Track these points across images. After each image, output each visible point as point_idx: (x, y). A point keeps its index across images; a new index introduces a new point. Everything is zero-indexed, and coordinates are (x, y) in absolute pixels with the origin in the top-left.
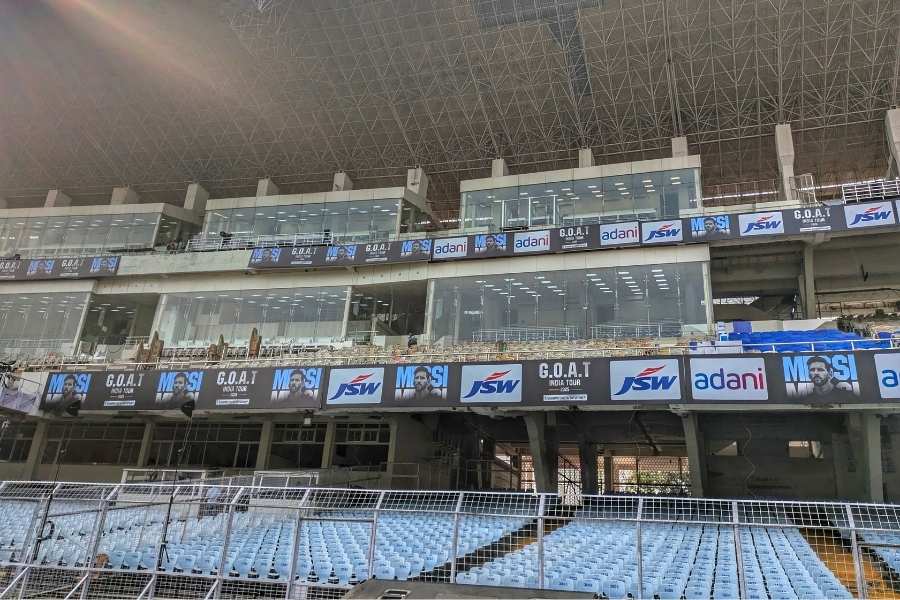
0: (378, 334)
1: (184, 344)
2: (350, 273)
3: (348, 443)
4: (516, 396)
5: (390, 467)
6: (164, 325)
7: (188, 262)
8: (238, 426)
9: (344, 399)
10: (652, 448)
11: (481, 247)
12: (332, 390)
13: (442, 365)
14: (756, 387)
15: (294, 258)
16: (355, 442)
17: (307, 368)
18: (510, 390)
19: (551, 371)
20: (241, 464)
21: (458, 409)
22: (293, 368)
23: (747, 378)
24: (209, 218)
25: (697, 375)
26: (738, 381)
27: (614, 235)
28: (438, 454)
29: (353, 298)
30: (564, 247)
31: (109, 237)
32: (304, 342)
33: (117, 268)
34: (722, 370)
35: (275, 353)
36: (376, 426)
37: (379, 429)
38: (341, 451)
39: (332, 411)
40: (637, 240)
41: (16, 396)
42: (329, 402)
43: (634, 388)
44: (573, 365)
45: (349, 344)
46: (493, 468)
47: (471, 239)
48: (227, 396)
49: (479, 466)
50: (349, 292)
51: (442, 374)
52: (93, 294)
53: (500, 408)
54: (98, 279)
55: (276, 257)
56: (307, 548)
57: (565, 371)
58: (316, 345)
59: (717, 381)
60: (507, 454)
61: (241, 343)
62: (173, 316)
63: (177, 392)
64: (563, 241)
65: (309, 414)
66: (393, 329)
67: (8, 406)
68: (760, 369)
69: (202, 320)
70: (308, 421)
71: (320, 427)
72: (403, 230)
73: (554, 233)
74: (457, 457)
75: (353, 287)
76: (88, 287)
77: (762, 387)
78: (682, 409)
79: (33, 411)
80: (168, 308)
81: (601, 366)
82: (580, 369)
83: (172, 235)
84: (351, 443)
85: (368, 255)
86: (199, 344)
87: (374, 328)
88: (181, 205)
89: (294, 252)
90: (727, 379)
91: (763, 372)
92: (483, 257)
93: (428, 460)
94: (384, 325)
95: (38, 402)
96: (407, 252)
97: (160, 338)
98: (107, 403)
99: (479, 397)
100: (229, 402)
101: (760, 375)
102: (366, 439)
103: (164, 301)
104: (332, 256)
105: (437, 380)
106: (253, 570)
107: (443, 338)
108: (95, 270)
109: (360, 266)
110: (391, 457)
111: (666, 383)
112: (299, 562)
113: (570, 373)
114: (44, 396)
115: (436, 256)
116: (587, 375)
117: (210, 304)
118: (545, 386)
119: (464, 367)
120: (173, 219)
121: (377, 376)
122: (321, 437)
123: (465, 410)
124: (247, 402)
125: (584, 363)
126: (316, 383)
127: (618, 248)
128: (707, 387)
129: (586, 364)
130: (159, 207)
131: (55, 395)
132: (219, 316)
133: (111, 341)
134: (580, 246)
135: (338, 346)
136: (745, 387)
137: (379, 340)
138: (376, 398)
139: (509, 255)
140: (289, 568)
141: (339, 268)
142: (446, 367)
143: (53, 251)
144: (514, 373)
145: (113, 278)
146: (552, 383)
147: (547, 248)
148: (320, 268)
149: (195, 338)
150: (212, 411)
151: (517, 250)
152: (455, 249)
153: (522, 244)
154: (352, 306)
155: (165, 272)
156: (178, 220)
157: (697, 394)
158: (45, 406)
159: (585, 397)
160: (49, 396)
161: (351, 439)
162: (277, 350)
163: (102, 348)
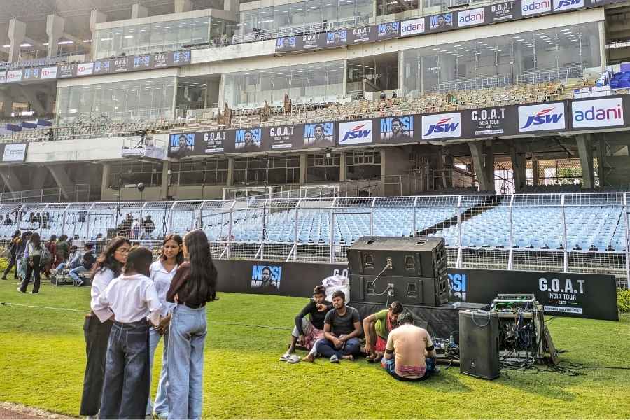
0: (367, 92)
1: (241, 107)
2: (344, 51)
3: (355, 165)
4: (457, 133)
5: (383, 178)
6: (227, 95)
7: (235, 51)
8: (285, 158)
9: (349, 141)
10: (567, 153)
11: (435, 25)
12: (342, 136)
13: (409, 116)
14: (616, 117)
15: (305, 43)
16: (359, 164)
17: (324, 123)
18: (453, 129)
19: (479, 116)
20: (290, 181)
21: (421, 143)
22: (315, 123)
23: (610, 112)
24: (243, 17)
25: (577, 112)
26: (604, 114)
27: (532, 7)
28: (414, 167)
29: (348, 66)
30: (495, 19)
31: (179, 36)
32: (319, 100)
33: (190, 58)
34: (593, 108)
35: (302, 110)
36: (372, 153)
37: (373, 155)
38: (351, 170)
39: (342, 148)
40: (549, 9)
41: (154, 150)
42: (340, 143)
43: (535, 123)
44: (494, 111)
45: (349, 100)
46: (453, 174)
47: (427, 19)
48: (277, 142)
49: (443, 173)
50: (345, 63)
51: (409, 122)
52: (178, 78)
53: (448, 141)
54: (179, 67)
55: (292, 43)
56: (337, 227)
57: (489, 115)
58: (327, 102)
59: (590, 115)
60: (464, 164)
61: (278, 103)
62: (231, 88)
63: (247, 141)
64: (494, 15)
65: (329, 151)
66: (379, 86)
67: (150, 156)
68: (619, 106)
69: (250, 89)
70: (329, 155)
71: (337, 156)
72: (379, 13)
73: (488, 9)
74: (427, 168)
75: (348, 60)
76: (174, 73)
77: (620, 117)
78: (567, 134)
79: (165, 158)
80: (227, 83)
81: (512, 110)
82: (499, 113)
83: (220, 30)
84: (357, 165)
85: (355, 37)
86: (251, 106)
87: (364, 87)
88: (222, 8)
89: (304, 39)
90: (596, 113)
91: (621, 107)
92: (436, 31)
93: (408, 172)
94: (371, 84)
95: (166, 152)
96: (382, 32)
97: (229, 107)
98: (207, 151)
99: (434, 135)
100: (279, 146)
101: (619, 110)
102: (366, 161)
103: (224, 78)
104: (331, 39)
105: (406, 126)
106: (310, 240)
107: (412, 92)
108: (176, 61)
109: (350, 46)
110: (383, 172)
111: (555, 119)
112: (335, 235)
113: (492, 116)
114: (169, 149)
115: (403, 34)
116: (503, 117)
117: (253, 78)
118: (476, 126)
119: (423, 117)
120: (218, 19)
121: (368, 125)
122: (338, 162)
123: (426, 143)
124: (290, 145)
125: (502, 109)
126: (331, 132)
127: (536, 16)
128: (583, 119)
129: (503, 110)
130: (208, 12)
131: (176, 148)
132: (260, 85)
133: (194, 107)
134: (507, 17)
135: (341, 102)
136: (608, 118)
137: (369, 96)
138: (369, 139)
139: (456, 29)
140: (330, 237)
141: (336, 48)
142: (411, 118)
143: (144, 49)
144: (456, 118)
145: (190, 66)
146: (480, 123)
147: (483, 21)
148: (324, 48)
149: (247, 102)
150: (269, 152)
151: (460, 25)
152: (416, 27)
153: (464, 19)
154: (348, 72)
155: (221, 59)
156: (222, 20)
157: (576, 124)
158: (170, 154)
159: (502, 131)
160: (172, 148)
161: (357, 162)
162: (302, 107)
163: (190, 112)
